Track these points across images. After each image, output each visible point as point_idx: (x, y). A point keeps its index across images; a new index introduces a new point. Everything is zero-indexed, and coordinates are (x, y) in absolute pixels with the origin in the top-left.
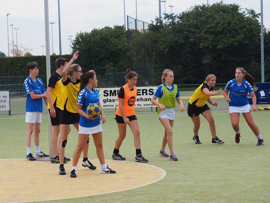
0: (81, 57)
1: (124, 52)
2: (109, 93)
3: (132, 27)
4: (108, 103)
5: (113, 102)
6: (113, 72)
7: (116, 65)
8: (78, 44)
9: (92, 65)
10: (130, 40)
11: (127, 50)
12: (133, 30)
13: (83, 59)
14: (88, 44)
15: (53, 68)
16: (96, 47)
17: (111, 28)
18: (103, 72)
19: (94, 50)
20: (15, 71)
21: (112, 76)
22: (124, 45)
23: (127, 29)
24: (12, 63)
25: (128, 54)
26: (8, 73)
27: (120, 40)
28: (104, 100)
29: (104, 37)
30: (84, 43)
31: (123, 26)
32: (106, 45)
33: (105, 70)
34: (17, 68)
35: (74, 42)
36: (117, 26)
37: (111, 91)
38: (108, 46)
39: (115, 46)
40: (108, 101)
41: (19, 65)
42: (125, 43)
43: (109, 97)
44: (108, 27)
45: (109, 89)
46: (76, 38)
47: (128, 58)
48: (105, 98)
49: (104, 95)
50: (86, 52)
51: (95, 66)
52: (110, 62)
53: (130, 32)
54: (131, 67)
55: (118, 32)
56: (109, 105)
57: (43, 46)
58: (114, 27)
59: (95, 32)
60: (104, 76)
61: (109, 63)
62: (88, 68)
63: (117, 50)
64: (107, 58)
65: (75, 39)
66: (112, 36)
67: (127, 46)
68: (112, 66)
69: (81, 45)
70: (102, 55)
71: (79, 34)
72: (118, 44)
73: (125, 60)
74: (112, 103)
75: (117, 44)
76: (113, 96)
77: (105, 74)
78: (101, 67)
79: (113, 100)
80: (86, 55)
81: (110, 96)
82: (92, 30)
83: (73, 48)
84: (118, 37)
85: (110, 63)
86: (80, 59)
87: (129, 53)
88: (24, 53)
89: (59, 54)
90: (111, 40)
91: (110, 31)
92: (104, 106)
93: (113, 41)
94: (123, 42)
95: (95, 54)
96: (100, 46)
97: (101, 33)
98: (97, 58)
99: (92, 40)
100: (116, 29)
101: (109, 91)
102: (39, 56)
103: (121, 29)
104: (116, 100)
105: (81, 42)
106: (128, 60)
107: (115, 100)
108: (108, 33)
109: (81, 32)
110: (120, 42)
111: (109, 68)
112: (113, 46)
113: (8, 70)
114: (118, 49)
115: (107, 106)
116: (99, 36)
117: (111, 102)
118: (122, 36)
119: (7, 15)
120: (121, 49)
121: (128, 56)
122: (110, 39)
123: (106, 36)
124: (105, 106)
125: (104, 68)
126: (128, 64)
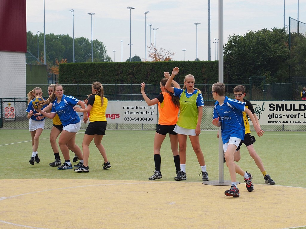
0: (234, 64)
1: (284, 60)
2: (275, 107)
3: (294, 30)
4: (273, 119)
5: (280, 117)
6: (270, 82)
7: (275, 74)
8: (230, 49)
9: (247, 73)
10: (292, 45)
11: (289, 57)
12: (296, 33)
13: (235, 67)
14: (242, 49)
15: (200, 76)
16: (251, 52)
17: (269, 31)
18: (259, 83)
19: (249, 56)
20: (156, 78)
21: (270, 87)
22: (285, 51)
23: (288, 33)
24: (153, 69)
25: (289, 62)
26: (148, 80)
27: (280, 45)
28: (269, 115)
29: (261, 41)
30: (237, 48)
31: (283, 29)
32: (263, 50)
33: (262, 79)
34: (158, 75)
35: (226, 46)
36: (276, 29)
37: (278, 105)
38: (265, 51)
39: (274, 52)
40: (274, 116)
41: (160, 71)
42: (286, 49)
43: (275, 112)
44: (266, 29)
45: (275, 103)
46: (228, 41)
47: (289, 66)
48: (271, 113)
49: (270, 110)
50: (239, 59)
51: (250, 75)
52: (268, 70)
53: (292, 36)
54: (292, 77)
55: (278, 36)
56: (275, 122)
57: (184, 50)
58: (273, 30)
59: (250, 35)
60: (260, 86)
61: (266, 71)
62: (242, 77)
63: (276, 57)
64: (264, 66)
65: (227, 43)
66: (271, 41)
67: (288, 53)
68: (270, 75)
69: (233, 49)
70: (258, 62)
71: (232, 37)
72: (278, 49)
73: (286, 69)
74: (278, 119)
75: (276, 50)
76: (280, 110)
77: (261, 84)
78: (257, 76)
79: (280, 115)
80: (239, 61)
81: (277, 110)
82: (247, 33)
83: (224, 53)
84: (278, 42)
85: (268, 72)
86: (232, 66)
87: (291, 61)
88: (164, 58)
89: (207, 60)
90: (269, 45)
91: (269, 34)
92: (269, 122)
93: (271, 47)
94: (283, 48)
95: (250, 61)
96: (256, 51)
97: (258, 37)
98: (252, 66)
99: (246, 45)
100: (276, 33)
101: (276, 105)
102: (185, 61)
103: (281, 32)
104: (284, 115)
105: (233, 47)
106: (289, 68)
107: (282, 116)
108: (266, 37)
109: (234, 35)
110: (280, 47)
111: (266, 78)
112: (272, 52)
113: (147, 77)
114: (278, 56)
115: (273, 122)
116: (256, 40)
117: (278, 117)
118: (282, 40)
119: (146, 13)
120: (282, 56)
121: (289, 64)
122: (268, 43)
123: (264, 40)
124: (271, 122)
125: (260, 78)
126: (289, 73)
